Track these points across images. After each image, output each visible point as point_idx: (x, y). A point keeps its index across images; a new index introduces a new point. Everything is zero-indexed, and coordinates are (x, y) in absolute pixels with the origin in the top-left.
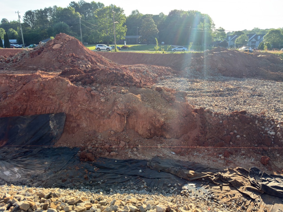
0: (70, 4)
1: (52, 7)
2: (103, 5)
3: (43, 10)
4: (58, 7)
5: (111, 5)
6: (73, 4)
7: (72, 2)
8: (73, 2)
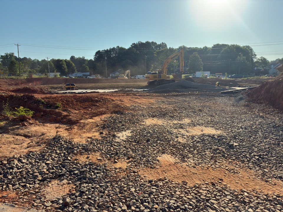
0: (131, 45)
1: (115, 47)
2: (156, 43)
3: (109, 50)
4: (120, 47)
5: (162, 44)
6: (133, 45)
7: (132, 44)
8: (134, 44)
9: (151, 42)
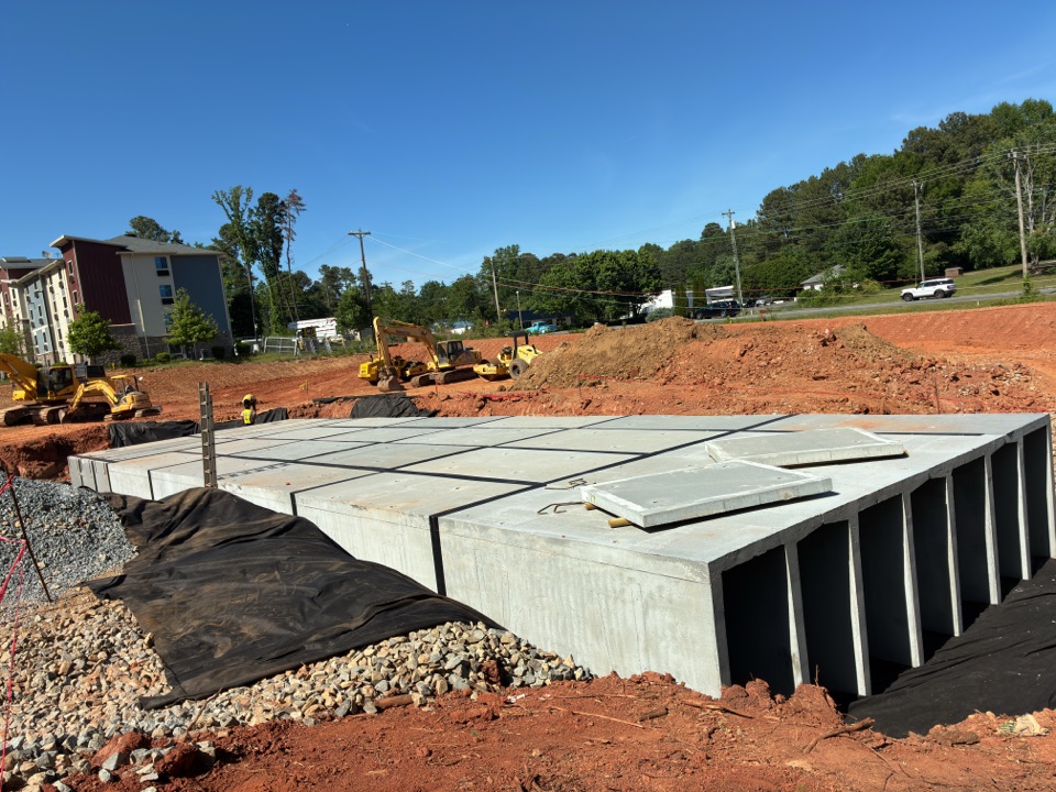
0: (905, 141)
1: (848, 162)
3: (819, 177)
7: (912, 134)
8: (920, 132)
9: (1020, 103)
